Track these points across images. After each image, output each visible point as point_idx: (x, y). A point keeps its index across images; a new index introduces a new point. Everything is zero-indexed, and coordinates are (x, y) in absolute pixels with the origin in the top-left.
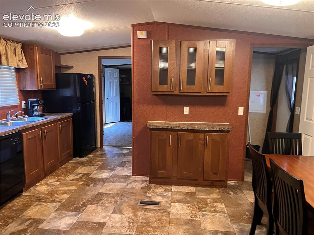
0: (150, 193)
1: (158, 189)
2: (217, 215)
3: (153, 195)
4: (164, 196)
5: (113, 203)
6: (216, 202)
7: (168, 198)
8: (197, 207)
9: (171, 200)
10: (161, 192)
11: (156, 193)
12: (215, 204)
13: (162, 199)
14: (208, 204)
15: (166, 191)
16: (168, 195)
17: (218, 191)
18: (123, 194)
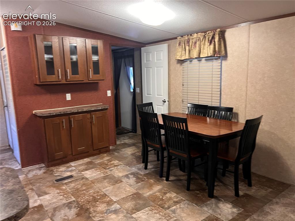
0: (56, 173)
1: (60, 169)
2: (119, 167)
3: (61, 174)
4: (71, 170)
5: (30, 191)
6: (111, 161)
7: (76, 171)
8: (102, 168)
9: (79, 171)
10: (66, 169)
11: (61, 171)
12: (112, 162)
13: (72, 173)
14: (107, 164)
15: (68, 167)
16: (73, 169)
17: (105, 155)
18: (31, 182)
